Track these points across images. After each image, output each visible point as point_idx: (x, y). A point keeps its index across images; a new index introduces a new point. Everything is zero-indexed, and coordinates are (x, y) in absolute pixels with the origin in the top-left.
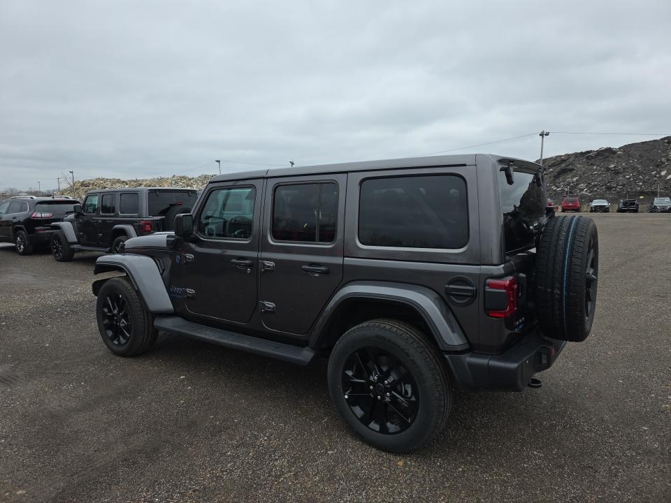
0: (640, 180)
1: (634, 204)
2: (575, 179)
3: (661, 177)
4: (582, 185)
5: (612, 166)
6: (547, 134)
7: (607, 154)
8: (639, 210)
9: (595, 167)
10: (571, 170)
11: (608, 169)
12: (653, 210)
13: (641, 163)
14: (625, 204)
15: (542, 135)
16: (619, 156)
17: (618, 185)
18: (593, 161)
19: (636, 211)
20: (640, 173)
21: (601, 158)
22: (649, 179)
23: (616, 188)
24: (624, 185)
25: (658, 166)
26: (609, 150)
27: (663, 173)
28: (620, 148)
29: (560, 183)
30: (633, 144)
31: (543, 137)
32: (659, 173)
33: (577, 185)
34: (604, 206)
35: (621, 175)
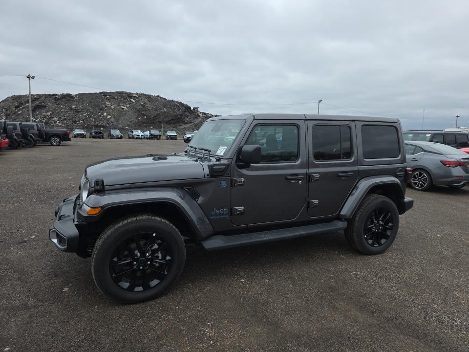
0: (93, 118)
1: (101, 133)
2: (49, 114)
3: (104, 117)
4: (55, 119)
5: (74, 107)
6: (33, 78)
7: (68, 98)
8: (104, 137)
9: (62, 106)
10: (45, 107)
11: (71, 109)
12: (112, 137)
13: (91, 107)
14: (96, 133)
15: (29, 77)
16: (76, 100)
17: (80, 120)
18: (59, 102)
19: (103, 138)
20: (92, 113)
21: (64, 100)
22: (97, 118)
23: (79, 121)
24: (83, 120)
25: (101, 110)
26: (69, 95)
27: (105, 114)
28: (76, 95)
29: (37, 115)
30: (84, 93)
31: (30, 79)
32: (103, 114)
33: (52, 118)
34: (83, 134)
35: (80, 113)
